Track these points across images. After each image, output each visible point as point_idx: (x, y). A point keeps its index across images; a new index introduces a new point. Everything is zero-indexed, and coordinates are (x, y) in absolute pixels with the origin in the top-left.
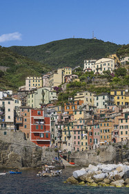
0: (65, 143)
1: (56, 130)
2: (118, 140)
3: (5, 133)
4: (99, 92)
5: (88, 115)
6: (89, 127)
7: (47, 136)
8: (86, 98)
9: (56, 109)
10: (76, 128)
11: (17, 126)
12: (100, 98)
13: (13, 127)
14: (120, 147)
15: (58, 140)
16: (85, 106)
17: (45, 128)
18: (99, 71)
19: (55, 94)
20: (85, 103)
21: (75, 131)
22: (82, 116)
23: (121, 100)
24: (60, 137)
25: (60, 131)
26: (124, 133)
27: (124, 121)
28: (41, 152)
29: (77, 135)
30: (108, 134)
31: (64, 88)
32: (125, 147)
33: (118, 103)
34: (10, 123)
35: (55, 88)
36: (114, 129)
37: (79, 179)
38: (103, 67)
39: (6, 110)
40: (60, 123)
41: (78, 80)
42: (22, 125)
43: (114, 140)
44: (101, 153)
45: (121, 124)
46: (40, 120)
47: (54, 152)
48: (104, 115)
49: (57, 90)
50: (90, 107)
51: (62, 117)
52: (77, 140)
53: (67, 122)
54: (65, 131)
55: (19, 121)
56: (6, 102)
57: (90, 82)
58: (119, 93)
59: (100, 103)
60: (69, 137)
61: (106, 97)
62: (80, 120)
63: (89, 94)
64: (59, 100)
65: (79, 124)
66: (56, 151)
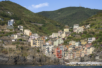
0: (66, 57)
1: (63, 53)
2: (81, 56)
3: (49, 55)
4: (77, 40)
5: (73, 48)
6: (73, 52)
7: (61, 55)
8: (73, 43)
9: (63, 46)
10: (69, 52)
11: (53, 53)
12: (77, 43)
13: (51, 53)
14: (82, 58)
15: (64, 56)
16: (72, 46)
17: (60, 53)
18: (78, 32)
19: (63, 41)
20: (72, 44)
21: (69, 53)
22: (71, 49)
23: (84, 43)
24: (64, 55)
25: (64, 53)
26: (83, 54)
27: (83, 50)
28: (59, 60)
29: (69, 55)
30: (78, 54)
31: (66, 39)
32: (83, 58)
33: (83, 44)
34: (51, 52)
35: (63, 39)
36: (80, 53)
37: (68, 65)
38: (79, 30)
39: (50, 48)
40: (65, 51)
41: (71, 36)
42: (54, 52)
43: (80, 56)
44: (76, 60)
45: (82, 51)
46: (59, 51)
47: (63, 60)
48: (77, 49)
49: (64, 39)
50: (74, 46)
51: (65, 49)
52: (69, 56)
53: (67, 50)
54: (66, 53)
55: (53, 51)
56: (50, 46)
57: (75, 36)
58: (83, 41)
59: (77, 44)
60: (67, 55)
61: (79, 42)
62: (71, 50)
63: (73, 41)
64: (64, 43)
65: (70, 51)
66: (63, 59)
